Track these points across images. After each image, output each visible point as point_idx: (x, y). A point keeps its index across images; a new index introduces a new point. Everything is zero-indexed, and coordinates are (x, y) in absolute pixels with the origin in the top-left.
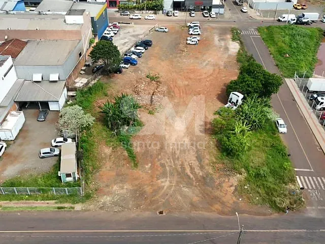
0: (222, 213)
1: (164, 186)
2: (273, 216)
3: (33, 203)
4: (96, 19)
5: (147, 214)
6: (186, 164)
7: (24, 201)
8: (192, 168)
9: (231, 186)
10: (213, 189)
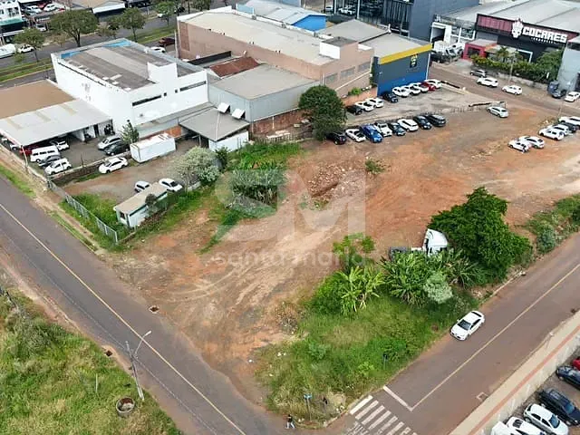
0: (207, 357)
1: (196, 288)
2: (256, 408)
3: (77, 225)
4: (380, 62)
5: (141, 301)
6: (256, 283)
7: (73, 218)
8: (254, 292)
9: (265, 341)
10: (239, 328)
